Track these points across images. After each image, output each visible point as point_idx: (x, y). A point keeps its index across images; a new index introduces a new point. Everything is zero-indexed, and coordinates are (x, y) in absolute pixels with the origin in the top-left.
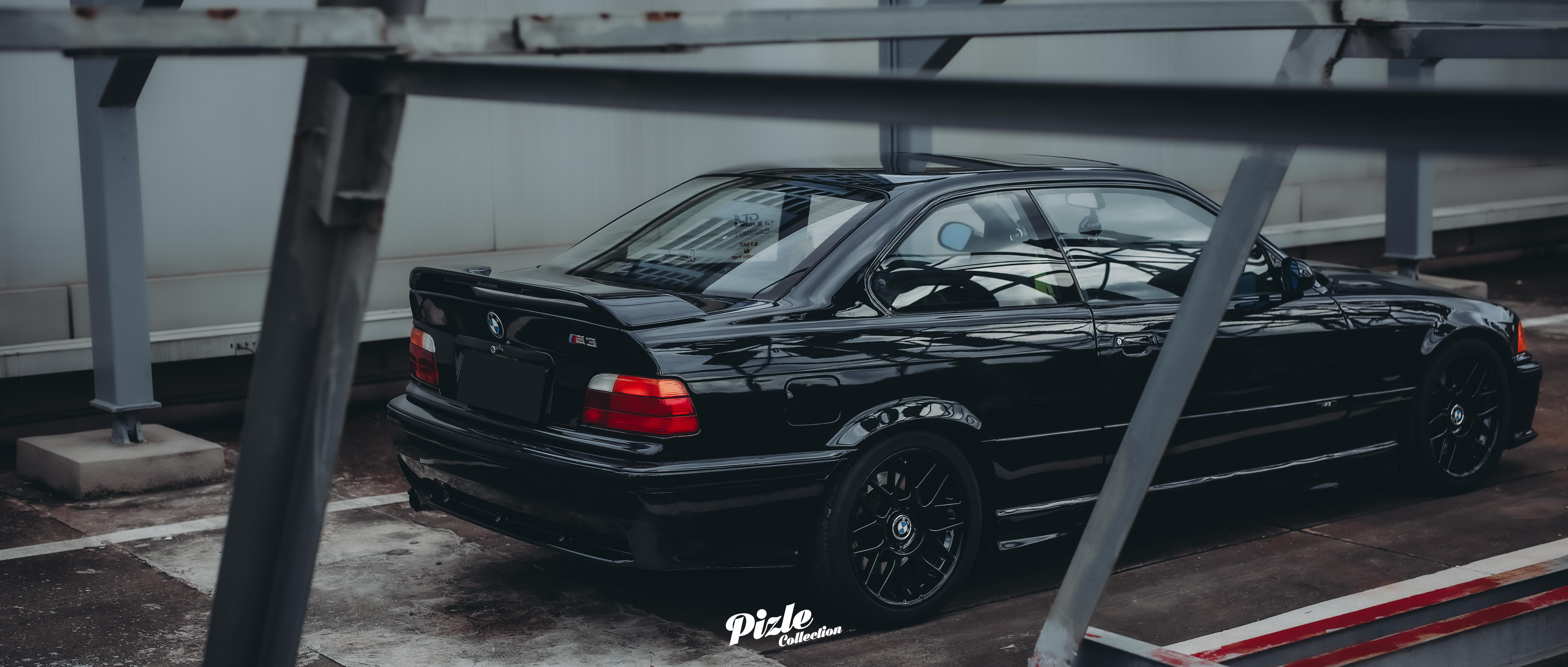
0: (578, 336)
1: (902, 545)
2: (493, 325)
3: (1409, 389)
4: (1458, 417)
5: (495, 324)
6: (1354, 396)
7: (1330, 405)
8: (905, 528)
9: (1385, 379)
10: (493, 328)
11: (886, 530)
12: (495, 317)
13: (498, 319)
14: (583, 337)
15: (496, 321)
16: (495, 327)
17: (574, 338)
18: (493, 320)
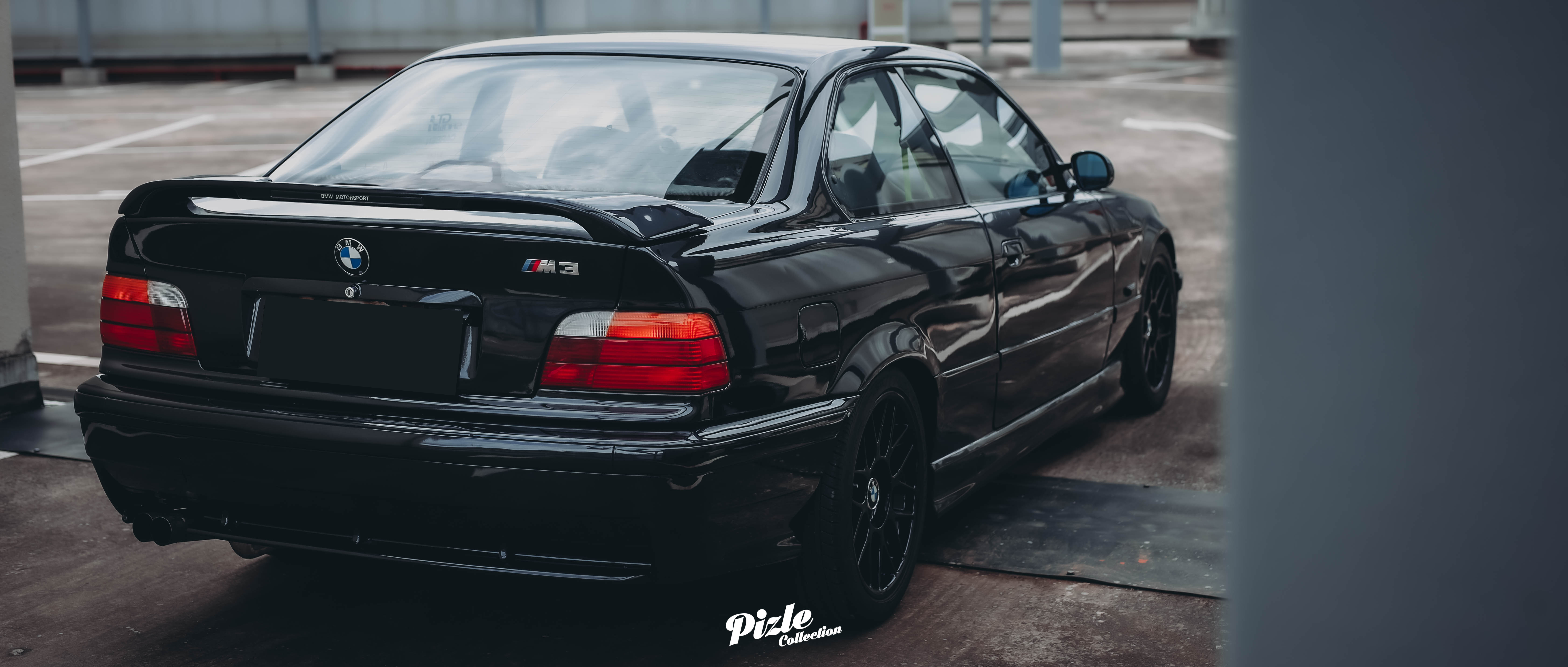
2: (348, 257)
3: (1138, 297)
7: (1107, 318)
8: (875, 495)
9: (1128, 287)
10: (346, 260)
12: (355, 245)
13: (362, 248)
14: (552, 263)
15: (358, 250)
16: (351, 259)
17: (534, 266)
18: (351, 249)
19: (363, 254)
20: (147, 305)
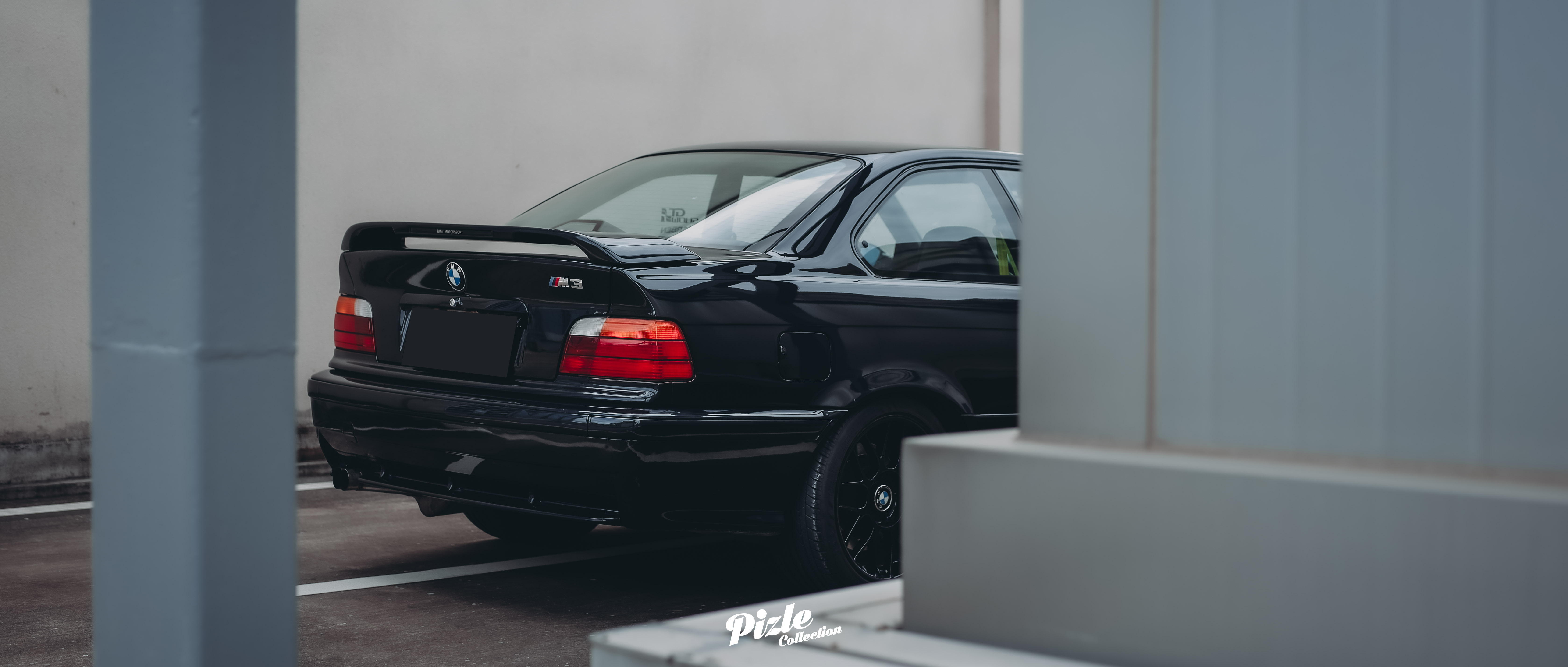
0: (562, 278)
2: (452, 276)
10: (452, 279)
12: (456, 267)
13: (460, 269)
14: (567, 279)
15: (458, 271)
16: (455, 278)
17: (556, 282)
18: (454, 270)
19: (461, 274)
20: (354, 316)
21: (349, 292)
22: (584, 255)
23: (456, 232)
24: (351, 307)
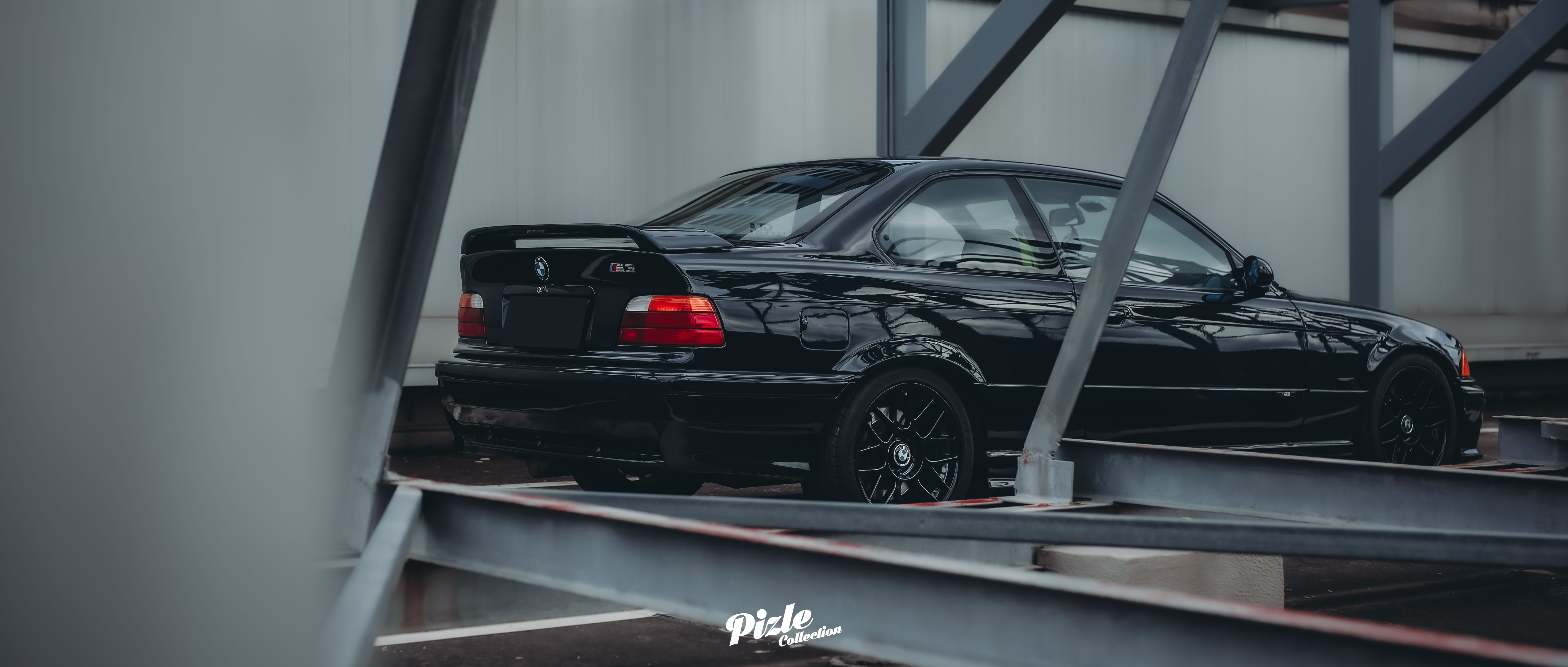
0: (619, 265)
1: (903, 472)
2: (539, 269)
3: (1362, 391)
4: (1408, 426)
5: (542, 267)
6: (1311, 390)
7: (1289, 395)
8: (905, 456)
9: (1339, 379)
10: (539, 271)
11: (887, 456)
12: (541, 261)
13: (545, 262)
14: (622, 265)
15: (544, 264)
16: (541, 270)
17: (614, 267)
18: (540, 263)
19: (545, 266)
20: (471, 308)
21: (469, 289)
22: (635, 245)
23: (540, 231)
24: (469, 301)
